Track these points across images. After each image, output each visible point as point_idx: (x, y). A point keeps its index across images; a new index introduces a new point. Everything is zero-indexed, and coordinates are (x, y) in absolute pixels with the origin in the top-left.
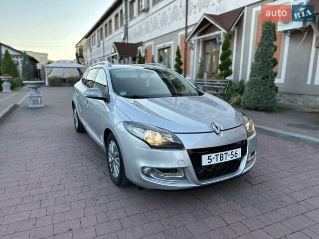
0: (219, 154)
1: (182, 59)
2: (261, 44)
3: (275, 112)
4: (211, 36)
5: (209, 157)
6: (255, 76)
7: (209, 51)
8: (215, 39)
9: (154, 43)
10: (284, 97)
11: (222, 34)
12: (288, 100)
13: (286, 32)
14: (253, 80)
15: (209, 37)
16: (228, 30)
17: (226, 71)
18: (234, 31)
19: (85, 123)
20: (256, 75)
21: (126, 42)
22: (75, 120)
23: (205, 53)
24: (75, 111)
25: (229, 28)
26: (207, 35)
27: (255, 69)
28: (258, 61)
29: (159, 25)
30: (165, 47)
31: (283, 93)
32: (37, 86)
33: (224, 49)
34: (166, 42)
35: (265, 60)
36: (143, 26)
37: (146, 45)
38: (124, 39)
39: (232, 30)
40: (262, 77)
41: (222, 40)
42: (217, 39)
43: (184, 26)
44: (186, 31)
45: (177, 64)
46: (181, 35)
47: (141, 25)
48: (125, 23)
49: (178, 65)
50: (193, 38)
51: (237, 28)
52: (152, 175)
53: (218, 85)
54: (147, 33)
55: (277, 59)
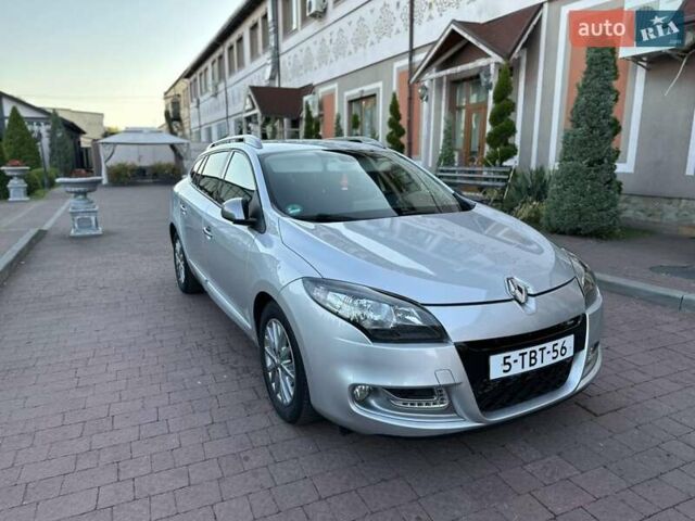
0: (528, 350)
1: (403, 123)
2: (584, 86)
3: (618, 238)
4: (468, 70)
5: (505, 358)
6: (572, 159)
7: (464, 104)
8: (478, 77)
9: (339, 86)
10: (635, 204)
11: (492, 66)
12: (642, 211)
13: (637, 59)
14: (568, 169)
15: (462, 72)
16: (507, 57)
17: (502, 147)
18: (519, 59)
19: (203, 276)
20: (574, 156)
21: (277, 85)
22: (177, 266)
23: (453, 108)
24: (178, 245)
25: (509, 51)
26: (459, 69)
27: (572, 144)
28: (578, 126)
29: (351, 47)
30: (364, 95)
31: (631, 195)
32: (87, 189)
33: (497, 99)
34: (365, 84)
35: (594, 123)
36: (315, 51)
37: (321, 91)
38: (272, 78)
39: (515, 55)
40: (587, 161)
41: (494, 80)
42: (482, 76)
43: (407, 48)
44: (411, 59)
45: (391, 133)
46: (398, 69)
47: (308, 48)
48: (272, 44)
49: (394, 135)
50: (427, 76)
51: (525, 51)
52: (373, 402)
53: (487, 179)
54: (324, 65)
55: (619, 119)
